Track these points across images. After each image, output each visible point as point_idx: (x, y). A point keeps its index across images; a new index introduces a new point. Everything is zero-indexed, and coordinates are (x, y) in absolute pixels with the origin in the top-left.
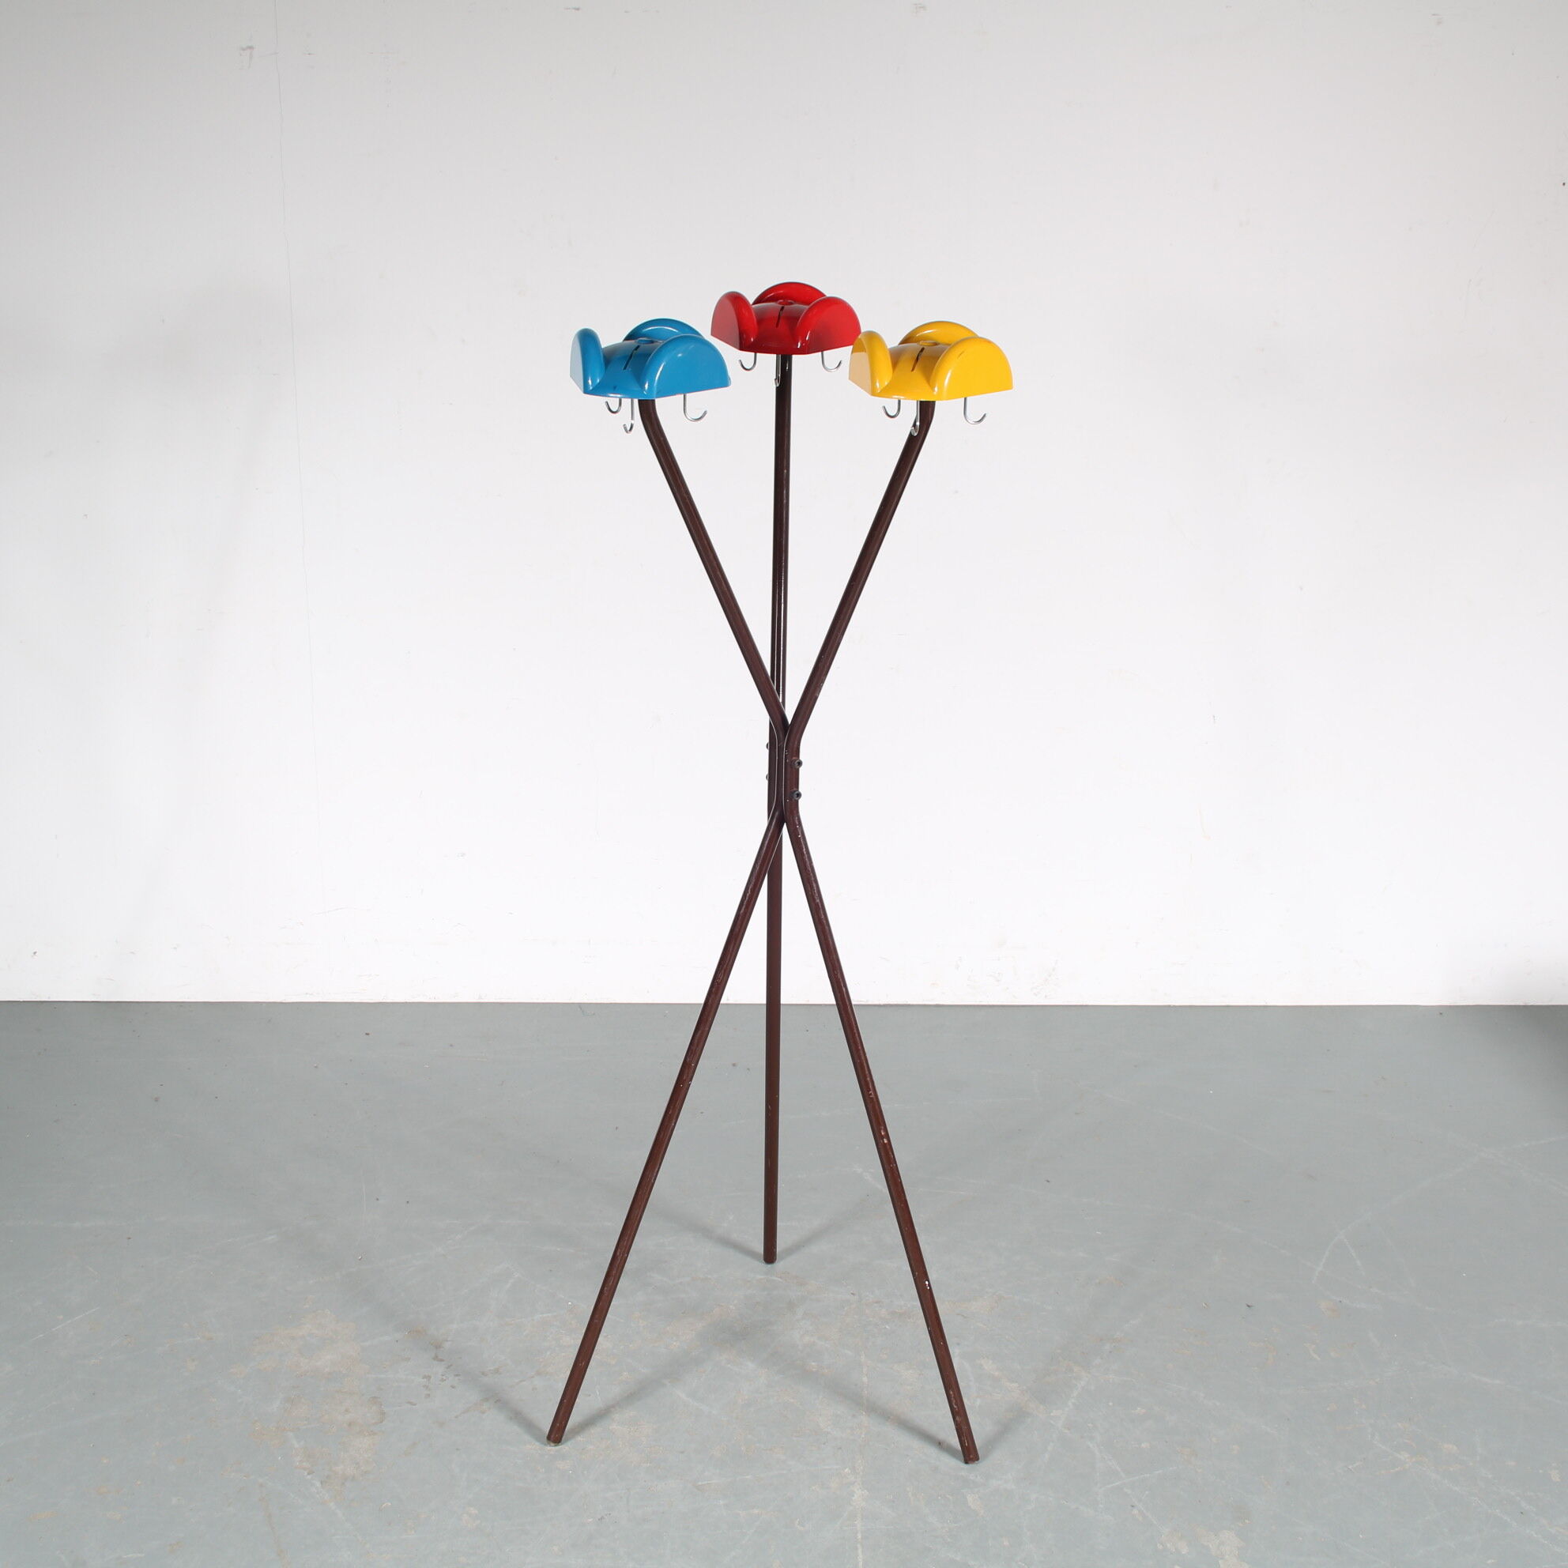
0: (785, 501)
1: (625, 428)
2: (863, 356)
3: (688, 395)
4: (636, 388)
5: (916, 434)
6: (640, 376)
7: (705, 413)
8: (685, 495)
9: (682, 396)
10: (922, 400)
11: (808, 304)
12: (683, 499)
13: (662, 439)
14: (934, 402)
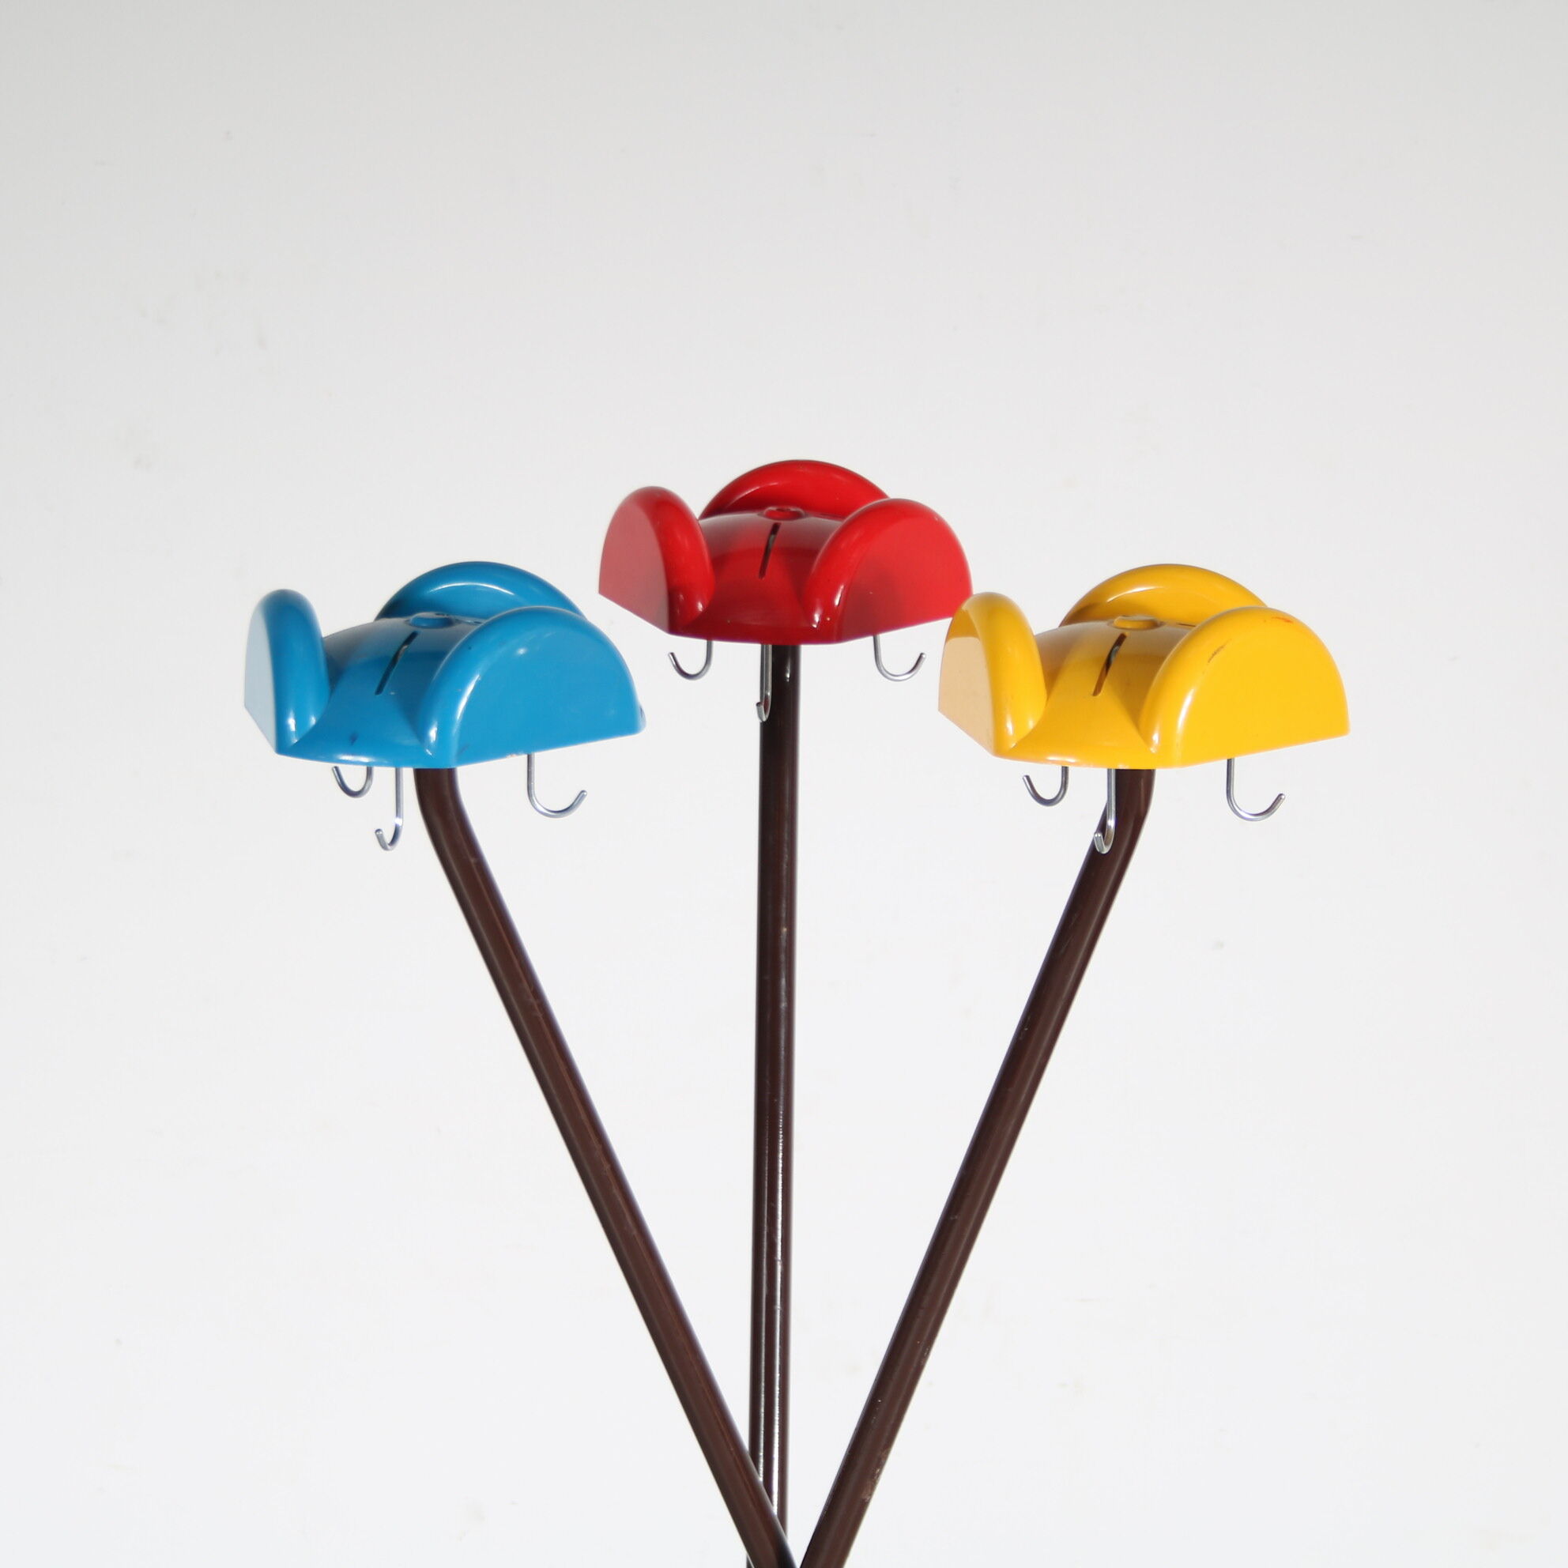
0: (783, 1005)
1: (380, 839)
2: (972, 647)
3: (538, 756)
4: (408, 740)
5: (1106, 850)
6: (415, 713)
7: (581, 796)
8: (532, 1000)
9: (525, 757)
10: (1121, 767)
11: (836, 513)
12: (527, 1009)
13: (472, 860)
14: (1149, 775)
